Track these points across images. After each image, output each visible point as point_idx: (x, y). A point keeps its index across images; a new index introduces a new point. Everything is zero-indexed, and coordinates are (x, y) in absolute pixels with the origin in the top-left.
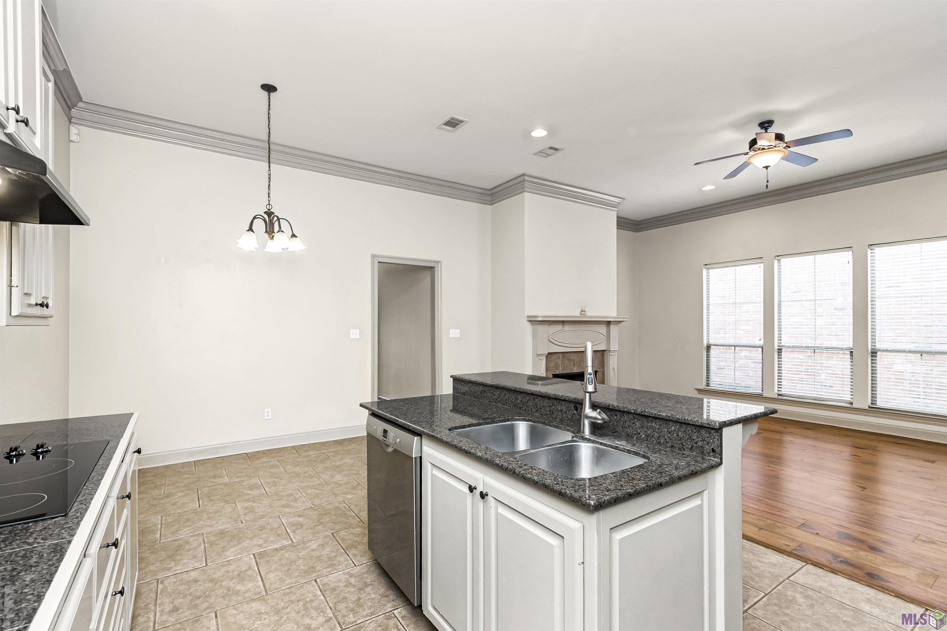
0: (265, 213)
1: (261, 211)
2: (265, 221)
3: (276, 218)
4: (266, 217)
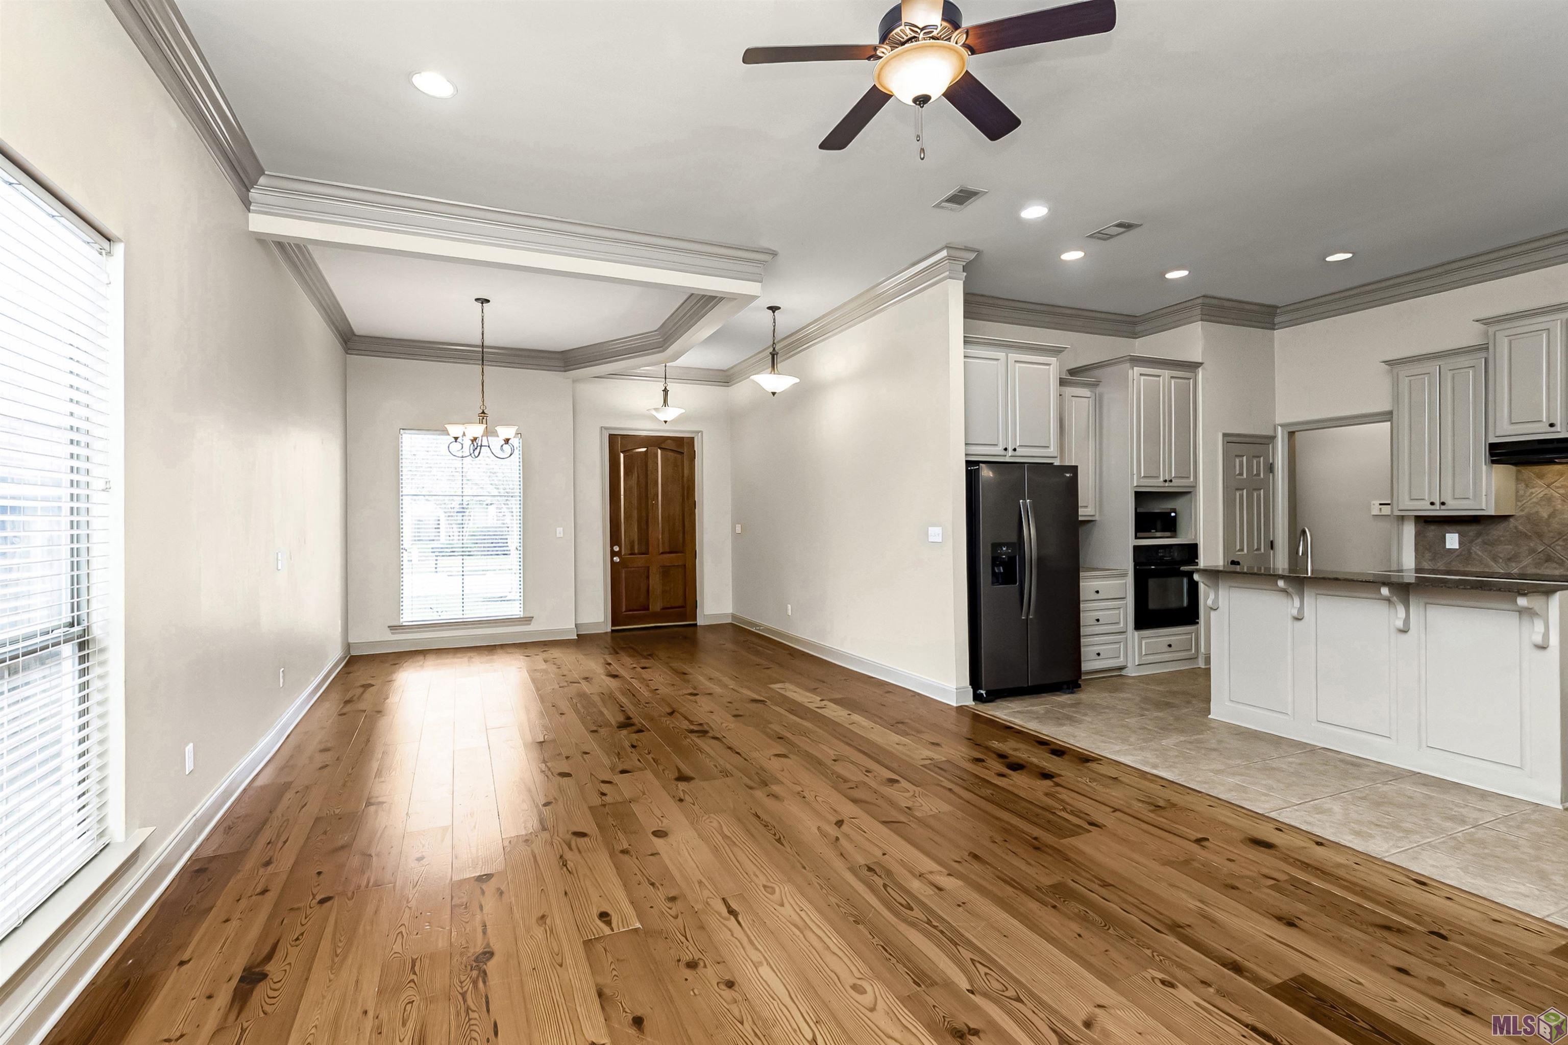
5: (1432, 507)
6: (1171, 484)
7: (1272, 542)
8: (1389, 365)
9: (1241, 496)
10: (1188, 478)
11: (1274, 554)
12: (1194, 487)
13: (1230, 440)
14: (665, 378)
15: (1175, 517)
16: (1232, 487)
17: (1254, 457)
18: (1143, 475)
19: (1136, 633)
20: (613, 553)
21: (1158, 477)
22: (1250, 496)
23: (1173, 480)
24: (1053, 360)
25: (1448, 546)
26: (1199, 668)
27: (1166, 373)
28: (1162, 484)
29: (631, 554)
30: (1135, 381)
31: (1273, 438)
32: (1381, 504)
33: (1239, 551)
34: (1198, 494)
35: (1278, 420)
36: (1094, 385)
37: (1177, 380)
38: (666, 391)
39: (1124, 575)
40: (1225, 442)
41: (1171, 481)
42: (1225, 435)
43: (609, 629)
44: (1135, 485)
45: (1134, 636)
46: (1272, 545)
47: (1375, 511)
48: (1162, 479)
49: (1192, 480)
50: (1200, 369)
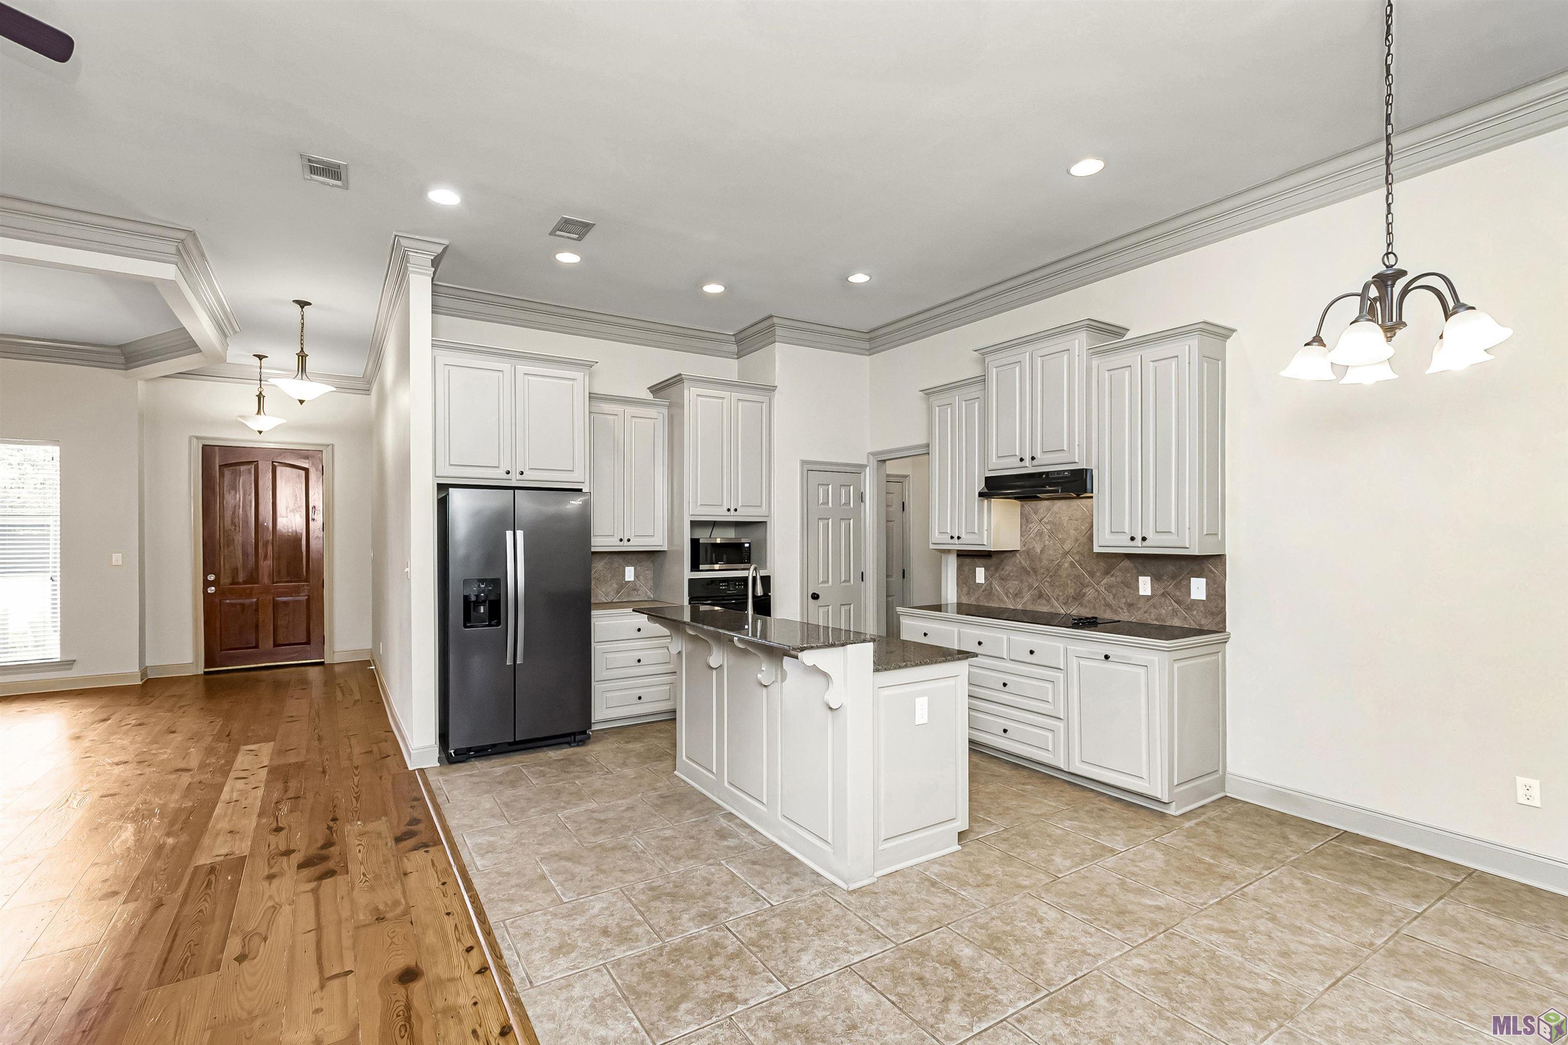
13: (810, 468)
14: (261, 381)
20: (207, 584)
24: (578, 375)
29: (232, 584)
33: (823, 582)
37: (745, 403)
38: (260, 396)
40: (805, 472)
42: (804, 463)
43: (201, 670)
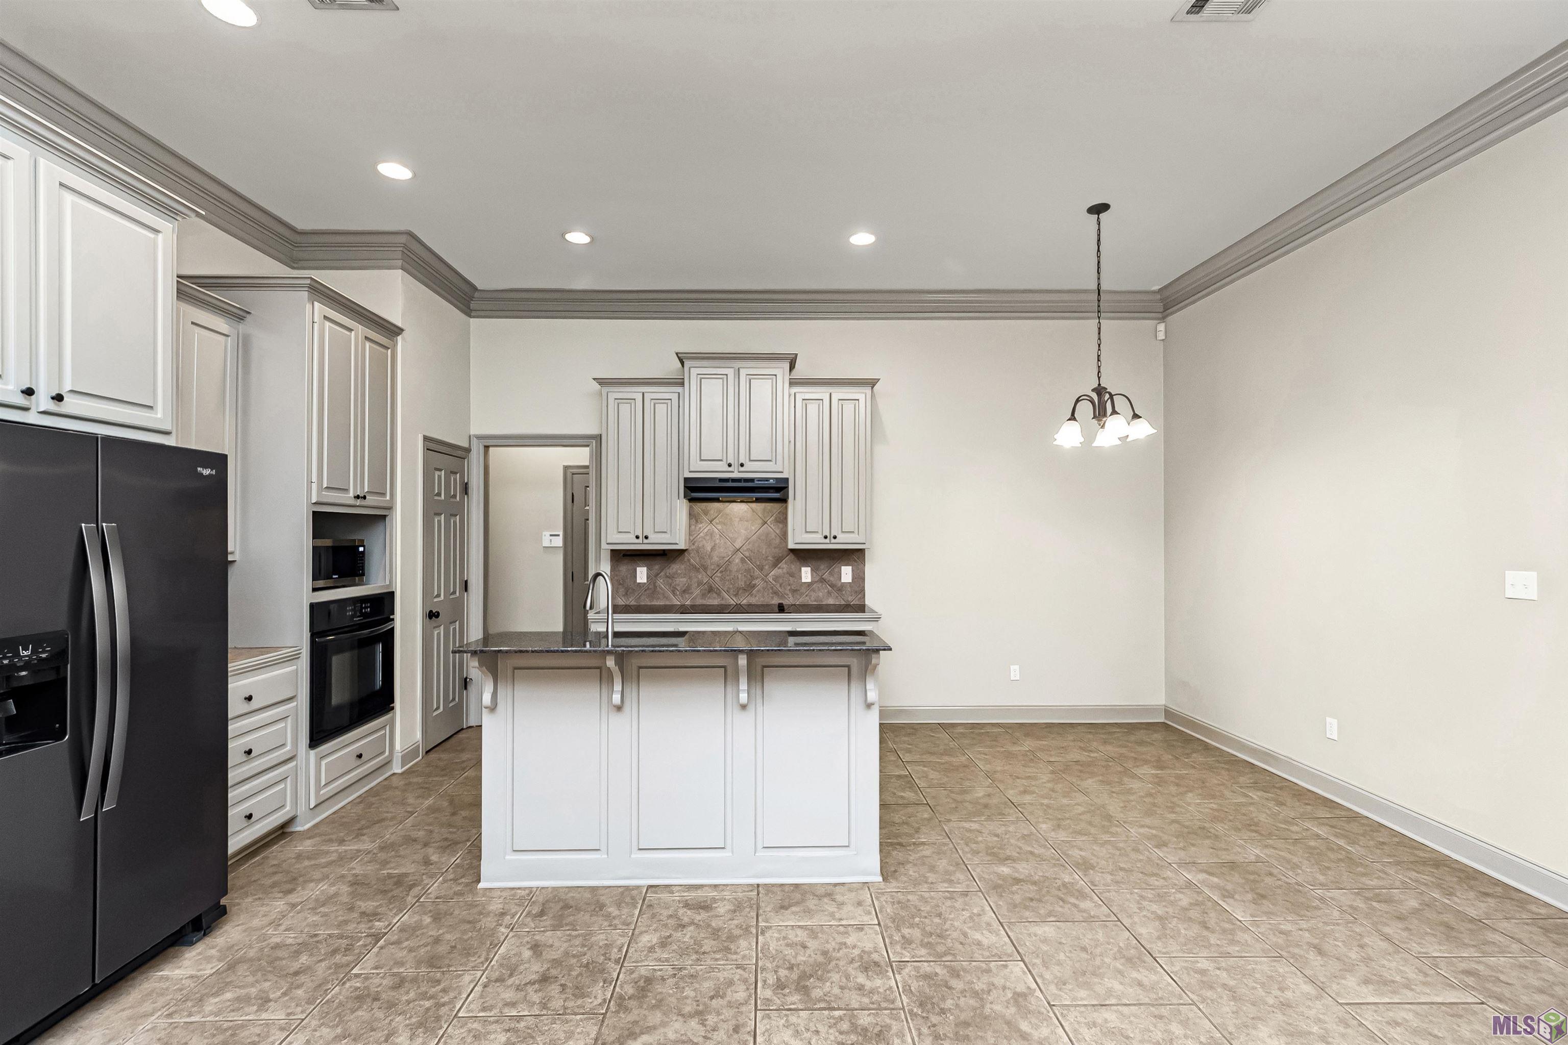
0: (1093, 390)
1: (1087, 387)
2: (1092, 402)
3: (1107, 396)
4: (1095, 396)
5: (637, 541)
6: (364, 503)
7: (466, 582)
8: (600, 384)
9: (439, 522)
10: (384, 494)
11: (468, 596)
12: (390, 508)
15: (363, 553)
16: (432, 509)
17: (452, 472)
18: (325, 485)
19: (312, 753)
21: (346, 490)
22: (447, 522)
23: (367, 497)
25: (639, 581)
26: (394, 774)
27: (360, 330)
28: (352, 502)
30: (316, 325)
31: (468, 450)
32: (551, 535)
34: (394, 517)
35: (474, 430)
36: (238, 316)
39: (295, 657)
41: (364, 498)
44: (314, 500)
45: (309, 758)
46: (466, 586)
47: (546, 543)
48: (351, 494)
49: (388, 498)
50: (399, 338)
